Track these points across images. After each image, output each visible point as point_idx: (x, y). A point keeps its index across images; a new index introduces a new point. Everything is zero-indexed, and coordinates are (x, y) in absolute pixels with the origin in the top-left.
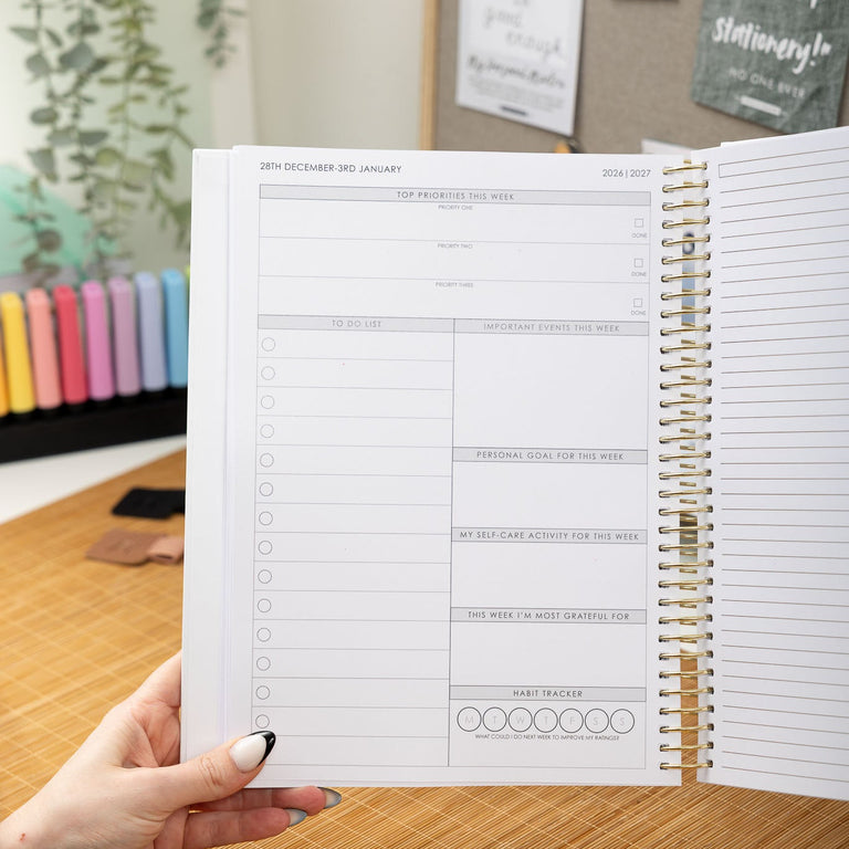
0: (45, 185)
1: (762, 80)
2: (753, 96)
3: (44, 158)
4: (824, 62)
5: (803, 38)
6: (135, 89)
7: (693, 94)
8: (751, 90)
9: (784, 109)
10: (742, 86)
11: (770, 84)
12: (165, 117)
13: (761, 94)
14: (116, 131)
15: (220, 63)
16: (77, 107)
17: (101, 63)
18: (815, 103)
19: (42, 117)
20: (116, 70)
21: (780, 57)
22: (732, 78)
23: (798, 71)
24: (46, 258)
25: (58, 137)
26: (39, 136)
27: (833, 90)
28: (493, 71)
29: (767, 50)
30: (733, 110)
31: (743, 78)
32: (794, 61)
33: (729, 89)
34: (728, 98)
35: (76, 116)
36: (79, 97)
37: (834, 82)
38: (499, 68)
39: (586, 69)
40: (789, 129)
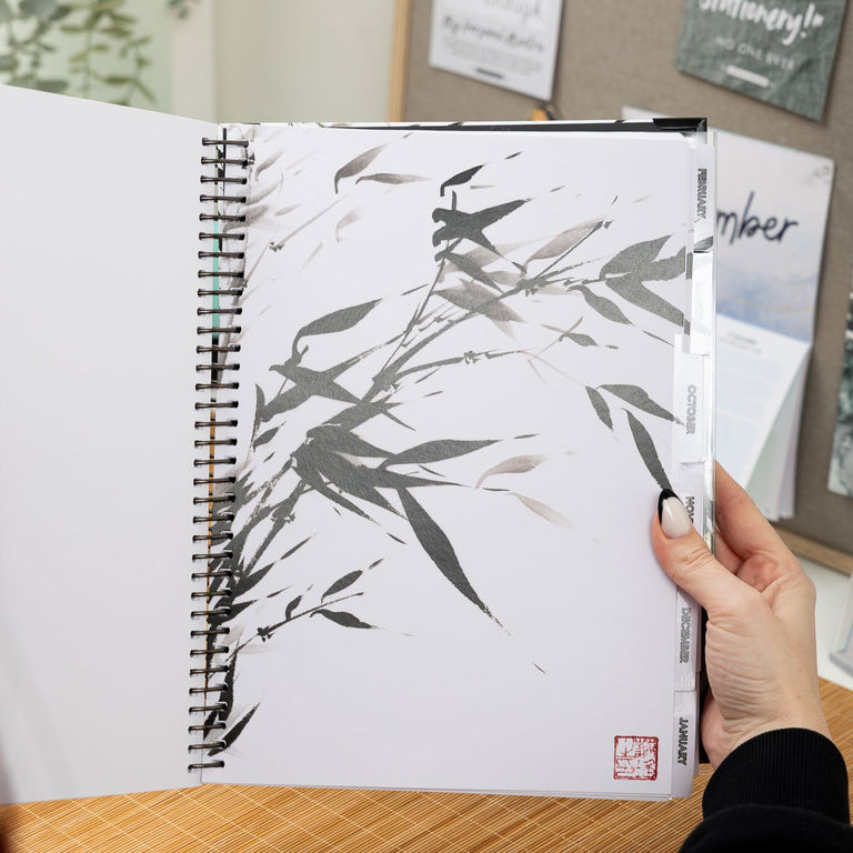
1: (750, 50)
2: (740, 66)
4: (815, 34)
5: (794, 8)
6: (97, 38)
7: (678, 61)
8: (738, 60)
9: (772, 80)
10: (729, 56)
11: (758, 54)
12: (126, 68)
13: (748, 64)
14: (76, 81)
15: (183, 14)
16: (36, 55)
17: (64, 11)
18: (804, 75)
20: (77, 18)
21: (770, 27)
22: (719, 47)
23: (787, 42)
27: (823, 62)
28: (469, 33)
29: (757, 20)
30: (719, 79)
31: (730, 48)
33: (716, 57)
34: (714, 67)
35: (35, 64)
36: (39, 45)
37: (825, 55)
38: (472, 28)
39: (567, 33)
40: (776, 101)
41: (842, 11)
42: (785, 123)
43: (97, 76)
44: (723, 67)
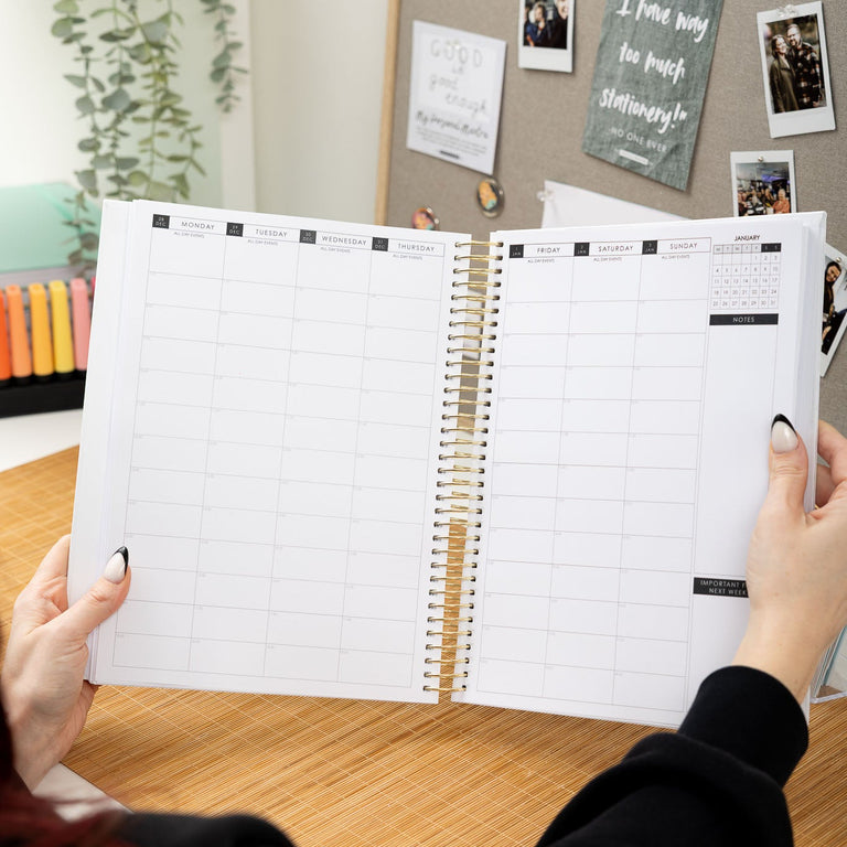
0: (87, 197)
1: (635, 138)
2: (627, 150)
3: (88, 177)
4: (682, 125)
5: (666, 106)
6: (160, 126)
7: (584, 146)
9: (650, 160)
10: (620, 142)
11: (641, 141)
12: (184, 149)
13: (634, 148)
14: (145, 158)
15: (227, 109)
16: (115, 138)
17: (135, 106)
18: (674, 156)
19: (88, 146)
20: (146, 111)
21: (649, 121)
22: (613, 135)
23: (662, 131)
24: (86, 254)
25: (100, 161)
26: (84, 161)
27: (687, 147)
28: (435, 123)
29: (640, 115)
30: (613, 159)
31: (621, 136)
32: (659, 124)
33: (611, 143)
34: (610, 151)
35: (114, 146)
36: (117, 131)
37: (688, 142)
38: (439, 121)
39: (505, 125)
40: (654, 176)
41: (700, 108)
42: (661, 192)
43: (160, 155)
44: (616, 150)
